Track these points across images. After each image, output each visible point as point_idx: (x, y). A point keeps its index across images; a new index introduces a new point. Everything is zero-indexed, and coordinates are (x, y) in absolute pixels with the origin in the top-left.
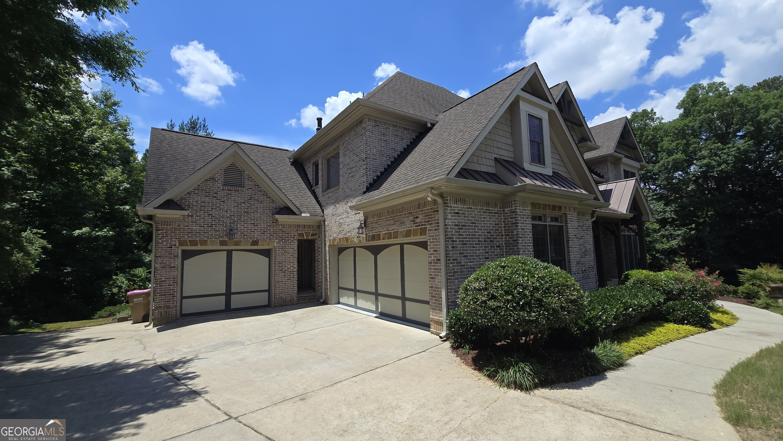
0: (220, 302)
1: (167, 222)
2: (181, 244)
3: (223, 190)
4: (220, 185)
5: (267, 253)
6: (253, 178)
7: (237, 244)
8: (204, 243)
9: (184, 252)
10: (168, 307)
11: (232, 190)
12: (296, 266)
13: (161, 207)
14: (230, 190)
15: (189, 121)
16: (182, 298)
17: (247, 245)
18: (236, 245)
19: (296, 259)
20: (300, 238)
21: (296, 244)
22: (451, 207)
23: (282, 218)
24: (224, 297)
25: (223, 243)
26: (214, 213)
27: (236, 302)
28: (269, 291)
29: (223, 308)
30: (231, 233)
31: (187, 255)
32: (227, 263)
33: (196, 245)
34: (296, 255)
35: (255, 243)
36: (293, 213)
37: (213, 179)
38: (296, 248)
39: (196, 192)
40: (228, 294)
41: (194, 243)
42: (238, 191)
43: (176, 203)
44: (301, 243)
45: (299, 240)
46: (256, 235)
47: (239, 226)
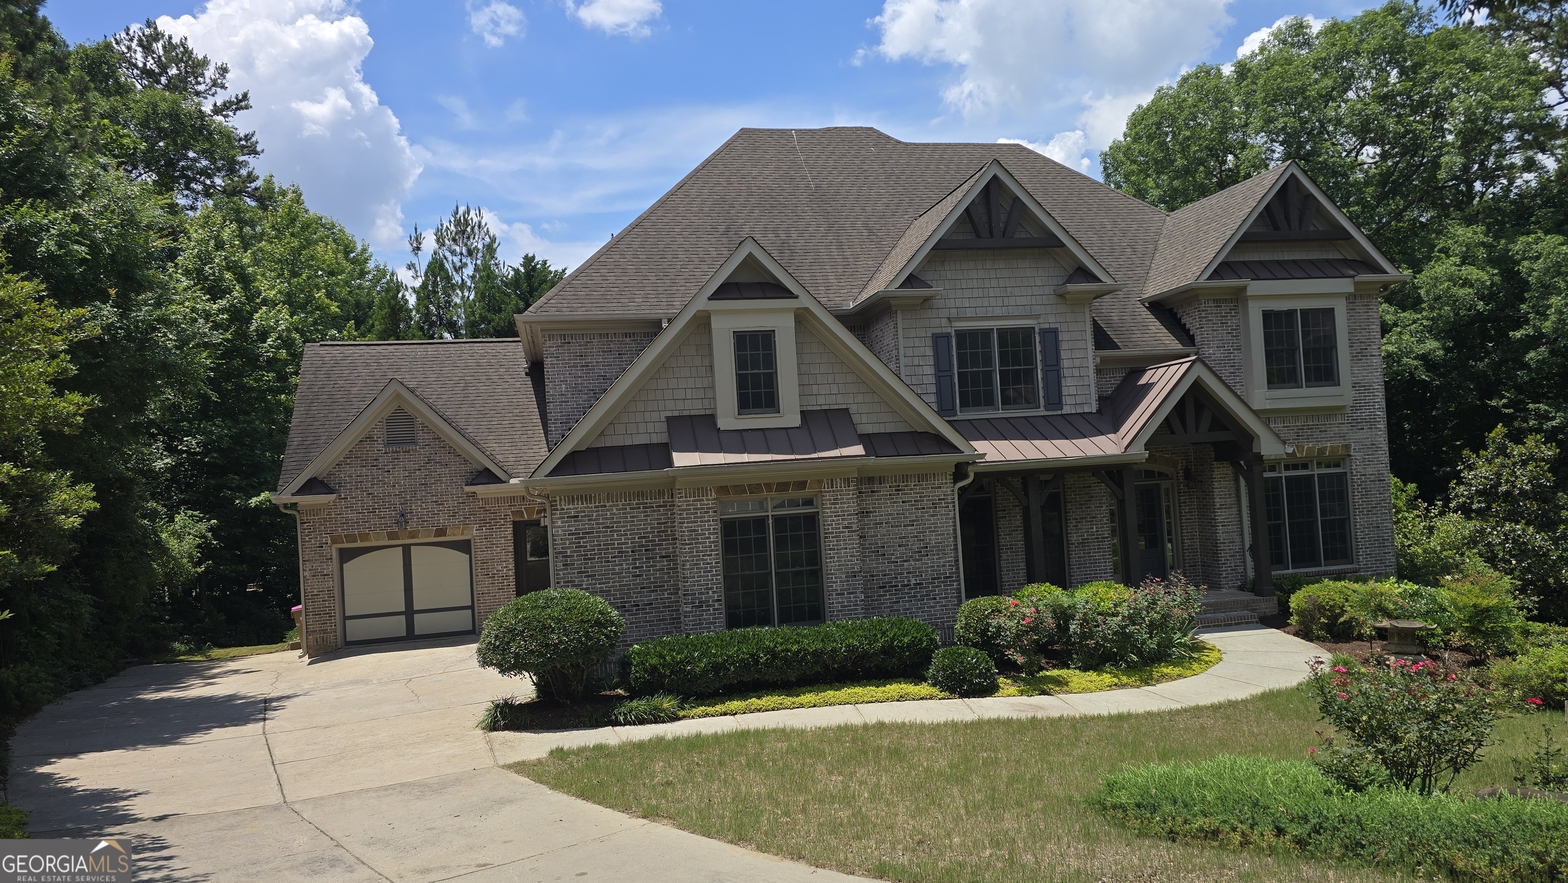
0: (398, 626)
1: (314, 510)
2: (334, 541)
3: (386, 453)
4: (381, 447)
5: (464, 546)
6: (431, 427)
7: (413, 535)
8: (365, 537)
9: (342, 551)
10: (325, 632)
11: (399, 452)
12: (511, 566)
13: (302, 491)
14: (396, 452)
15: (452, 219)
16: (346, 618)
17: (429, 536)
18: (412, 537)
19: (511, 555)
20: (517, 519)
21: (510, 531)
22: (563, 509)
23: (481, 490)
24: (403, 617)
25: (392, 536)
26: (376, 490)
27: (422, 623)
28: (472, 607)
29: (403, 633)
30: (403, 518)
31: (346, 555)
32: (404, 565)
33: (356, 541)
34: (511, 549)
35: (441, 532)
36: (498, 480)
37: (370, 437)
38: (510, 537)
39: (348, 461)
40: (410, 612)
41: (351, 538)
42: (409, 452)
43: (322, 482)
44: (520, 528)
45: (515, 523)
46: (442, 520)
47: (413, 507)
